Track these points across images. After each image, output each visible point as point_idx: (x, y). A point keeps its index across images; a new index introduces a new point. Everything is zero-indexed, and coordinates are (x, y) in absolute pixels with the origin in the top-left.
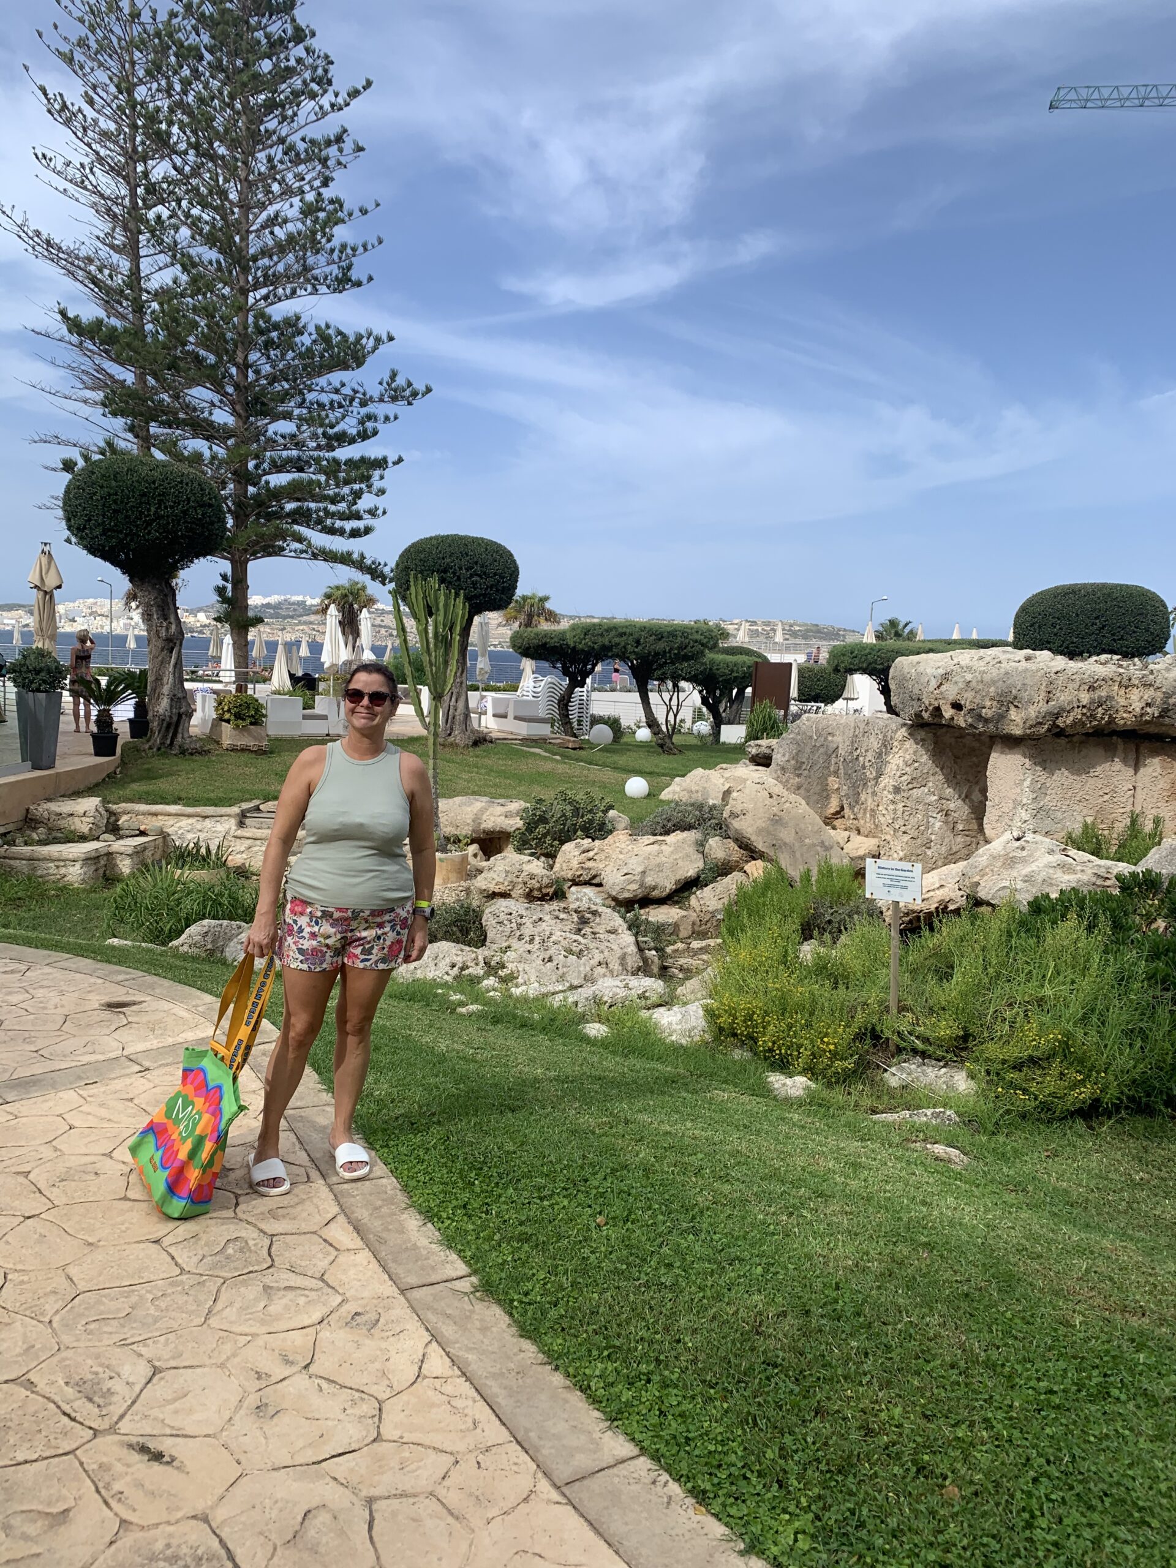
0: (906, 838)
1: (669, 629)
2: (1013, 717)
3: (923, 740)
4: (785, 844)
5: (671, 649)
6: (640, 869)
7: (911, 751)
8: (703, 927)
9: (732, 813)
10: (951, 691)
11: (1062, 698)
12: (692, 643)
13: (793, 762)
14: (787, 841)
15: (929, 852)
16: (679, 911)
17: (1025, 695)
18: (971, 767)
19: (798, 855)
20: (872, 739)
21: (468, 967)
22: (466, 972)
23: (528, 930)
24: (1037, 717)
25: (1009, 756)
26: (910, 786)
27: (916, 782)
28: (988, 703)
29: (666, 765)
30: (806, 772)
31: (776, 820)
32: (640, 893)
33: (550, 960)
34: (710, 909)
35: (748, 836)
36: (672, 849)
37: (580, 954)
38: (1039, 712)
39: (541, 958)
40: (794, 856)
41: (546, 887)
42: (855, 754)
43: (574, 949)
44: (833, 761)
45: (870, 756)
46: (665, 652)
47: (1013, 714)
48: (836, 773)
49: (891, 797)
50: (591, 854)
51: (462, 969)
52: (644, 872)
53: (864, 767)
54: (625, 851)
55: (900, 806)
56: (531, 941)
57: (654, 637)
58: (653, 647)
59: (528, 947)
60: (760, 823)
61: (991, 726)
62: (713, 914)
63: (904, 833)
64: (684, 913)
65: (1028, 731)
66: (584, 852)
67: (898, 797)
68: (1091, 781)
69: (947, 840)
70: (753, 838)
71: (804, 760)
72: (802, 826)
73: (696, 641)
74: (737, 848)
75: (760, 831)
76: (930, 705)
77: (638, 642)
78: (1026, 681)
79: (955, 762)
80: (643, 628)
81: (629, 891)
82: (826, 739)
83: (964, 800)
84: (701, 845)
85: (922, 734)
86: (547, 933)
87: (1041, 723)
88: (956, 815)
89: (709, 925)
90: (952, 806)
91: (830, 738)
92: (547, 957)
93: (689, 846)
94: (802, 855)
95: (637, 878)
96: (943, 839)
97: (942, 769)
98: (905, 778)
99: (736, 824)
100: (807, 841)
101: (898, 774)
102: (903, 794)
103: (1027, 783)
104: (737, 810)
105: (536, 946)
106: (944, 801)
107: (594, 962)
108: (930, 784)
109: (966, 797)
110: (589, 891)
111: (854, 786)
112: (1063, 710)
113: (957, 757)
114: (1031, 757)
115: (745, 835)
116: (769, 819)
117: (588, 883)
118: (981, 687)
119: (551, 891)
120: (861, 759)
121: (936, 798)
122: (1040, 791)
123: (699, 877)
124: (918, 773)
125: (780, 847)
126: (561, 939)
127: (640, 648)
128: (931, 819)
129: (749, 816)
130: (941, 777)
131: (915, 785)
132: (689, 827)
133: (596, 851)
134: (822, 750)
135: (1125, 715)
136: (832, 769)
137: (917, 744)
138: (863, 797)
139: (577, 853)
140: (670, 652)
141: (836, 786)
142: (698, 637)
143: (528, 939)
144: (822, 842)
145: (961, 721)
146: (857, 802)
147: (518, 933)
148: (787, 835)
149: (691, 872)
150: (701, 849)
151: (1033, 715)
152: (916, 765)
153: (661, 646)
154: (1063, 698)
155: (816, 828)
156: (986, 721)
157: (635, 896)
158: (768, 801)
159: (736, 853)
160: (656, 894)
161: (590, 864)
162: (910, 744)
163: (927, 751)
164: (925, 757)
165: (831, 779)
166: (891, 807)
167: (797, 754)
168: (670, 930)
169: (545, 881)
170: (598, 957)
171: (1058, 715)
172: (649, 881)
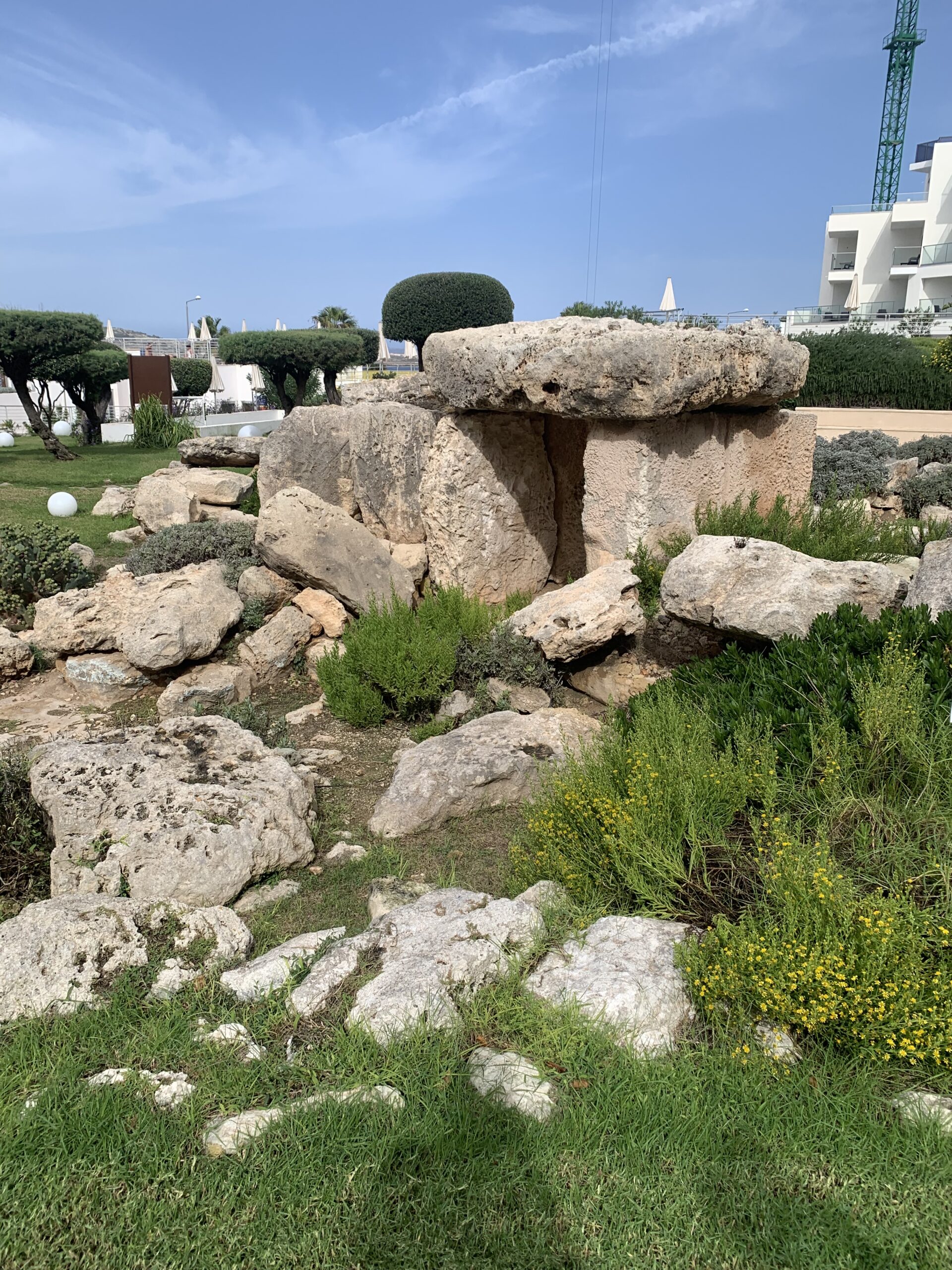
0: (463, 541)
1: (49, 318)
2: (639, 396)
3: (470, 430)
4: (340, 565)
5: (54, 341)
6: (176, 626)
7: (461, 444)
8: (262, 681)
9: (267, 536)
10: (544, 371)
11: (698, 370)
12: (77, 335)
13: (288, 464)
14: (342, 561)
15: (484, 554)
16: (230, 668)
17: (657, 368)
18: (516, 456)
19: (357, 576)
20: (397, 432)
21: (109, 953)
22: (109, 966)
23: (128, 796)
24: (674, 394)
25: (616, 443)
26: (465, 483)
27: (470, 478)
28: (602, 381)
29: (73, 473)
30: (308, 474)
31: (324, 539)
32: (181, 657)
33: (189, 842)
34: (268, 658)
35: (296, 561)
36: (200, 590)
37: (231, 817)
38: (677, 388)
39: (173, 844)
40: (353, 578)
41: (22, 660)
42: (375, 450)
43: (220, 811)
44: (342, 459)
45: (395, 451)
46: (47, 344)
47: (638, 391)
48: (347, 473)
49: (444, 498)
50: (91, 613)
51: (101, 959)
52: (182, 629)
53: (389, 465)
54: (137, 601)
55: (456, 507)
56: (142, 814)
57: (31, 328)
58: (32, 339)
59: (143, 826)
60: (306, 545)
61: (604, 408)
62: (272, 663)
63: (461, 536)
64: (237, 670)
65: (661, 412)
66: (79, 611)
67: (453, 497)
68: (695, 463)
69: (500, 537)
70: (303, 564)
71: (303, 460)
72: (353, 541)
73: (81, 332)
74: (278, 577)
75: (308, 554)
76: (508, 387)
77: (13, 334)
78: (656, 352)
79: (503, 453)
80: (16, 317)
81: (166, 657)
82: (329, 435)
83: (511, 493)
84: (232, 580)
85: (470, 423)
86: (164, 793)
87: (677, 401)
88: (506, 510)
89: (267, 677)
90: (501, 501)
91: (334, 434)
92: (182, 838)
93: (217, 582)
94: (361, 576)
95: (176, 638)
96: (496, 537)
97: (491, 462)
98: (458, 474)
99: (278, 549)
100: (362, 558)
101: (450, 471)
102: (458, 493)
103: (643, 472)
104: (275, 530)
105: (154, 824)
106: (494, 497)
107: (258, 824)
108: (482, 479)
109: (513, 489)
110: (98, 662)
111: (376, 487)
112: (700, 384)
113: (504, 447)
114: (649, 442)
115: (291, 560)
116: (314, 537)
117: (94, 651)
118: (588, 362)
119: (29, 664)
120: (383, 455)
121: (487, 494)
122: (655, 480)
123: (241, 620)
124: (470, 469)
125: (336, 570)
126: (191, 798)
127: (16, 340)
128: (484, 517)
129: (290, 538)
130: (492, 471)
131: (469, 482)
132: (206, 557)
133: (97, 607)
134: (325, 448)
135: (743, 387)
136: (341, 468)
137: (465, 435)
138: (390, 499)
139: (69, 614)
140: (53, 345)
141: (348, 488)
142: (80, 327)
143: (133, 811)
144: (378, 558)
145: (555, 404)
146: (382, 505)
147: (113, 806)
148: (339, 555)
149: (233, 617)
150: (233, 584)
151: (669, 392)
152: (468, 459)
153: (41, 337)
154: (700, 369)
155: (368, 542)
156: (598, 402)
157: (176, 662)
158: (308, 516)
159: (281, 585)
160: (200, 653)
161: (94, 626)
162: (457, 436)
163: (476, 443)
164: (476, 449)
165: (342, 481)
166: (445, 509)
167: (293, 454)
168: (231, 696)
169: (20, 653)
170: (261, 815)
171: (693, 391)
172: (190, 639)
